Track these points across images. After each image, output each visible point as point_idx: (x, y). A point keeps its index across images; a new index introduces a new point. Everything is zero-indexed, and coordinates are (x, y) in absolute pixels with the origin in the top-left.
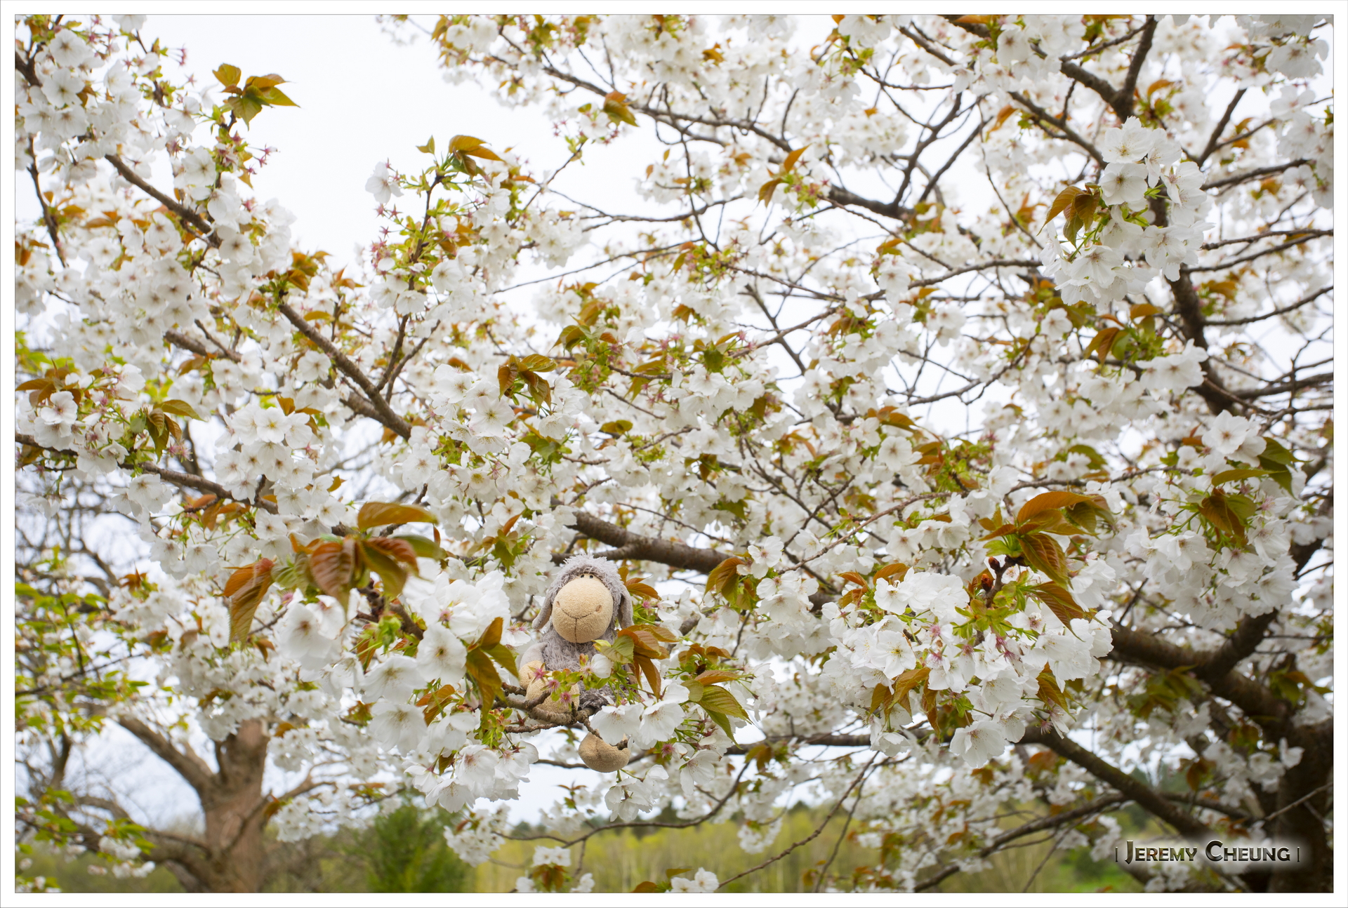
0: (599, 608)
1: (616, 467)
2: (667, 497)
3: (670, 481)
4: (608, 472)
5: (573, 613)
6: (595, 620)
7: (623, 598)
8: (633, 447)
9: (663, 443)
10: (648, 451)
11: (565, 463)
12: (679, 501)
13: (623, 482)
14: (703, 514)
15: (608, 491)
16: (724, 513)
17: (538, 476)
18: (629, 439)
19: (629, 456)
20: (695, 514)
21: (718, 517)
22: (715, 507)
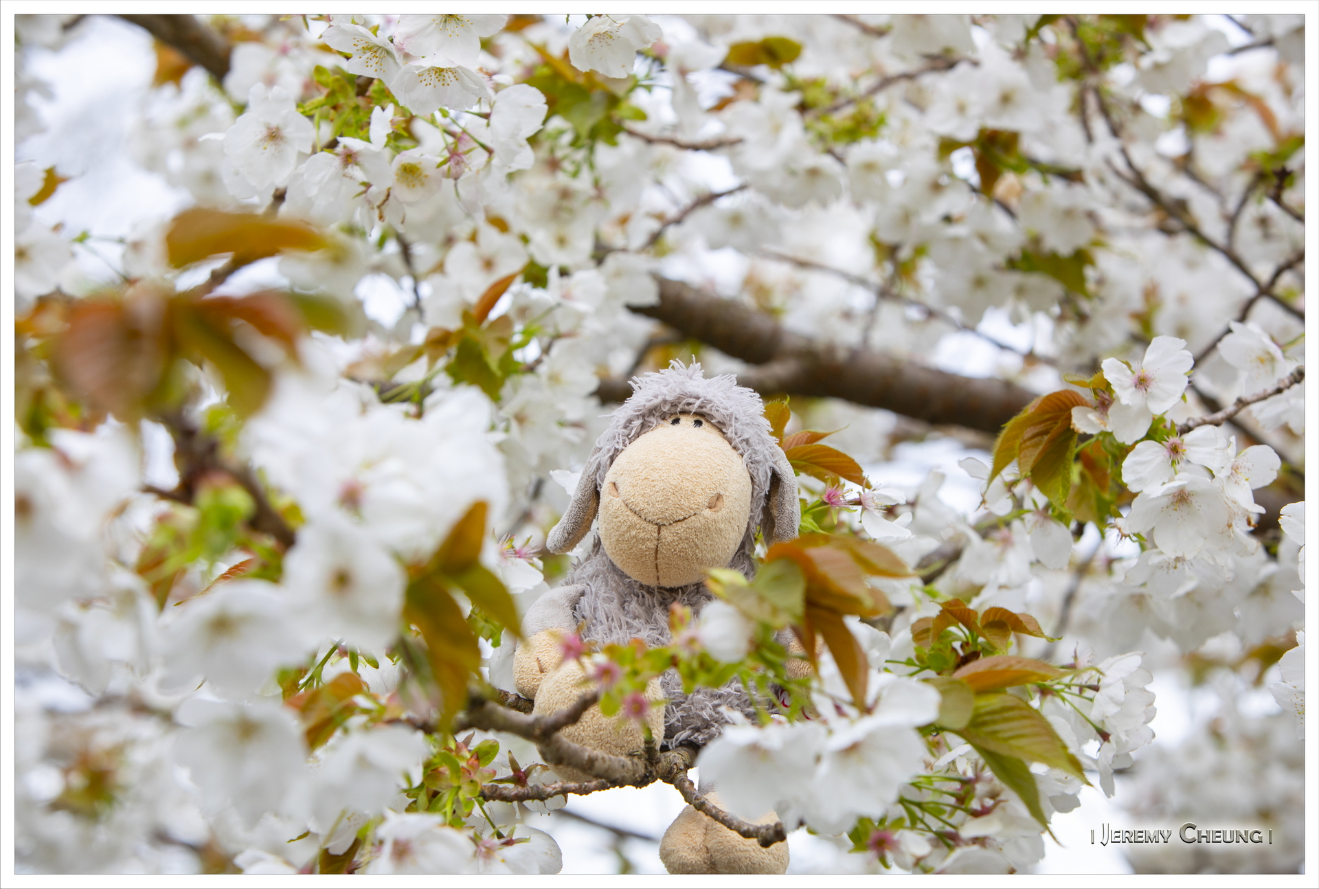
0: (716, 501)
1: (760, 158)
2: (888, 237)
3: (898, 198)
4: (738, 169)
5: (652, 511)
6: (707, 530)
7: (776, 479)
8: (803, 108)
9: (881, 100)
10: (842, 117)
11: (627, 146)
12: (920, 251)
13: (776, 197)
14: (979, 282)
15: (736, 220)
16: (1035, 281)
17: (562, 179)
18: (792, 86)
19: (793, 129)
20: (959, 282)
21: (1020, 291)
22: (1012, 264)
